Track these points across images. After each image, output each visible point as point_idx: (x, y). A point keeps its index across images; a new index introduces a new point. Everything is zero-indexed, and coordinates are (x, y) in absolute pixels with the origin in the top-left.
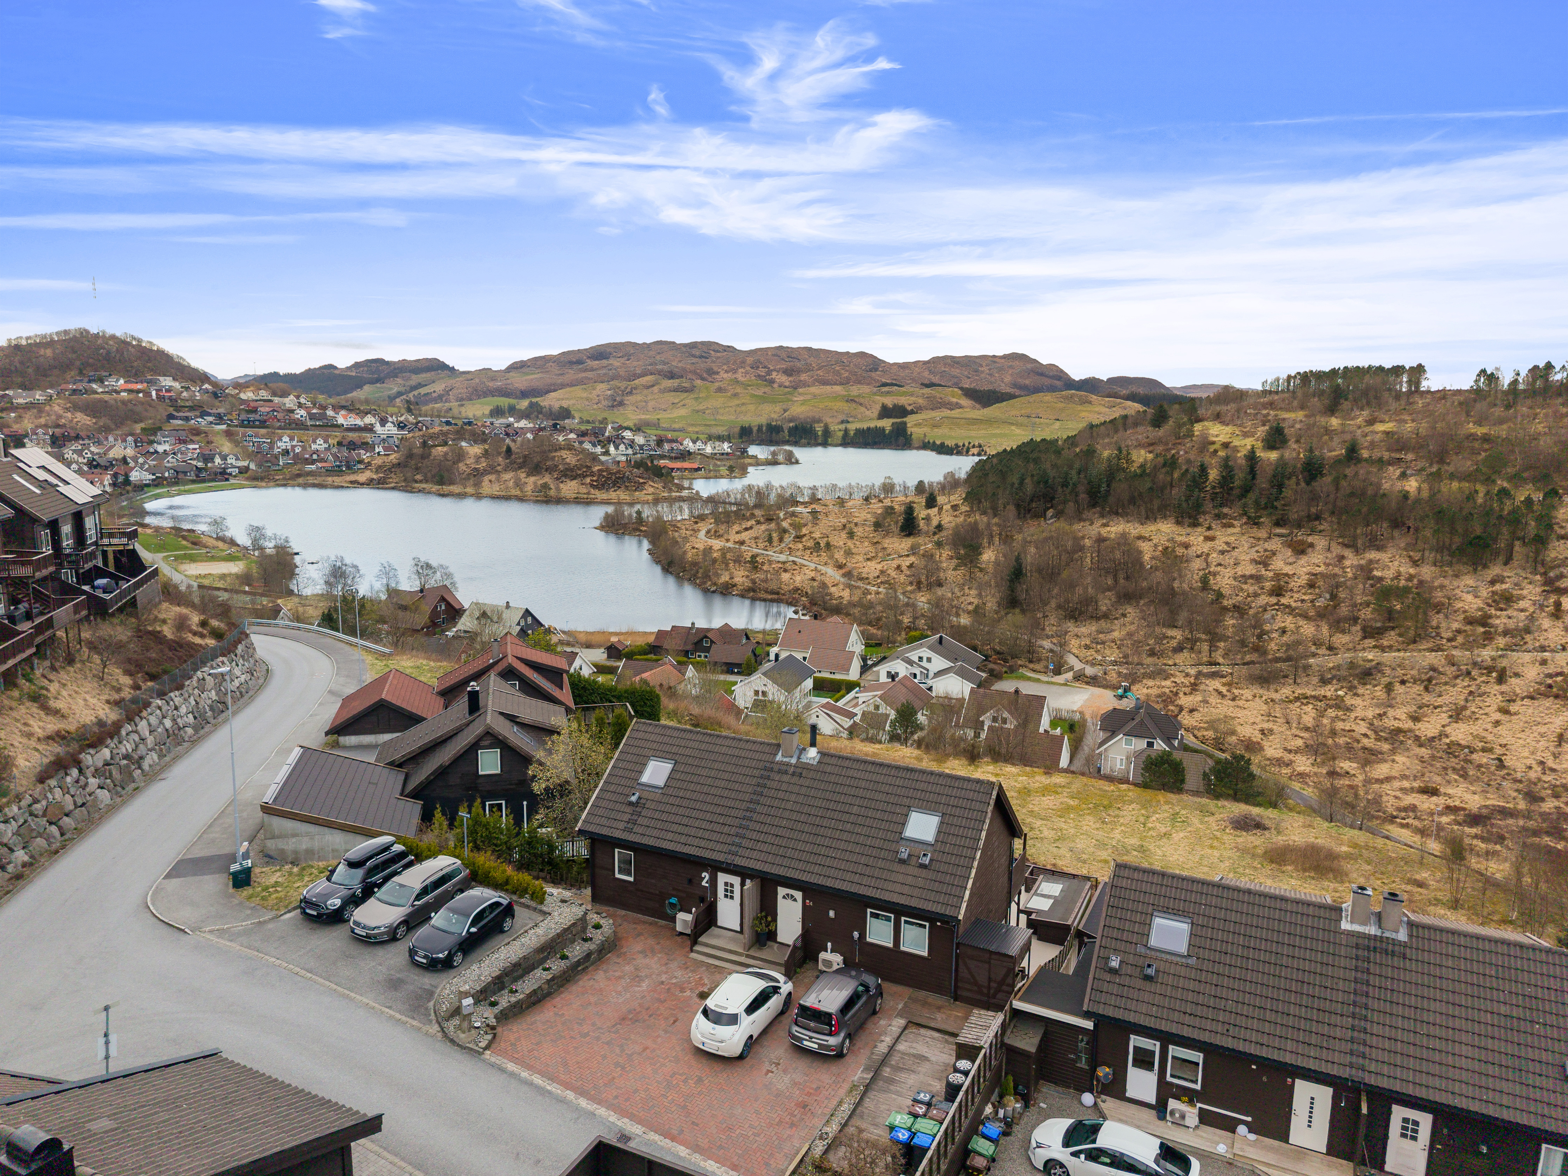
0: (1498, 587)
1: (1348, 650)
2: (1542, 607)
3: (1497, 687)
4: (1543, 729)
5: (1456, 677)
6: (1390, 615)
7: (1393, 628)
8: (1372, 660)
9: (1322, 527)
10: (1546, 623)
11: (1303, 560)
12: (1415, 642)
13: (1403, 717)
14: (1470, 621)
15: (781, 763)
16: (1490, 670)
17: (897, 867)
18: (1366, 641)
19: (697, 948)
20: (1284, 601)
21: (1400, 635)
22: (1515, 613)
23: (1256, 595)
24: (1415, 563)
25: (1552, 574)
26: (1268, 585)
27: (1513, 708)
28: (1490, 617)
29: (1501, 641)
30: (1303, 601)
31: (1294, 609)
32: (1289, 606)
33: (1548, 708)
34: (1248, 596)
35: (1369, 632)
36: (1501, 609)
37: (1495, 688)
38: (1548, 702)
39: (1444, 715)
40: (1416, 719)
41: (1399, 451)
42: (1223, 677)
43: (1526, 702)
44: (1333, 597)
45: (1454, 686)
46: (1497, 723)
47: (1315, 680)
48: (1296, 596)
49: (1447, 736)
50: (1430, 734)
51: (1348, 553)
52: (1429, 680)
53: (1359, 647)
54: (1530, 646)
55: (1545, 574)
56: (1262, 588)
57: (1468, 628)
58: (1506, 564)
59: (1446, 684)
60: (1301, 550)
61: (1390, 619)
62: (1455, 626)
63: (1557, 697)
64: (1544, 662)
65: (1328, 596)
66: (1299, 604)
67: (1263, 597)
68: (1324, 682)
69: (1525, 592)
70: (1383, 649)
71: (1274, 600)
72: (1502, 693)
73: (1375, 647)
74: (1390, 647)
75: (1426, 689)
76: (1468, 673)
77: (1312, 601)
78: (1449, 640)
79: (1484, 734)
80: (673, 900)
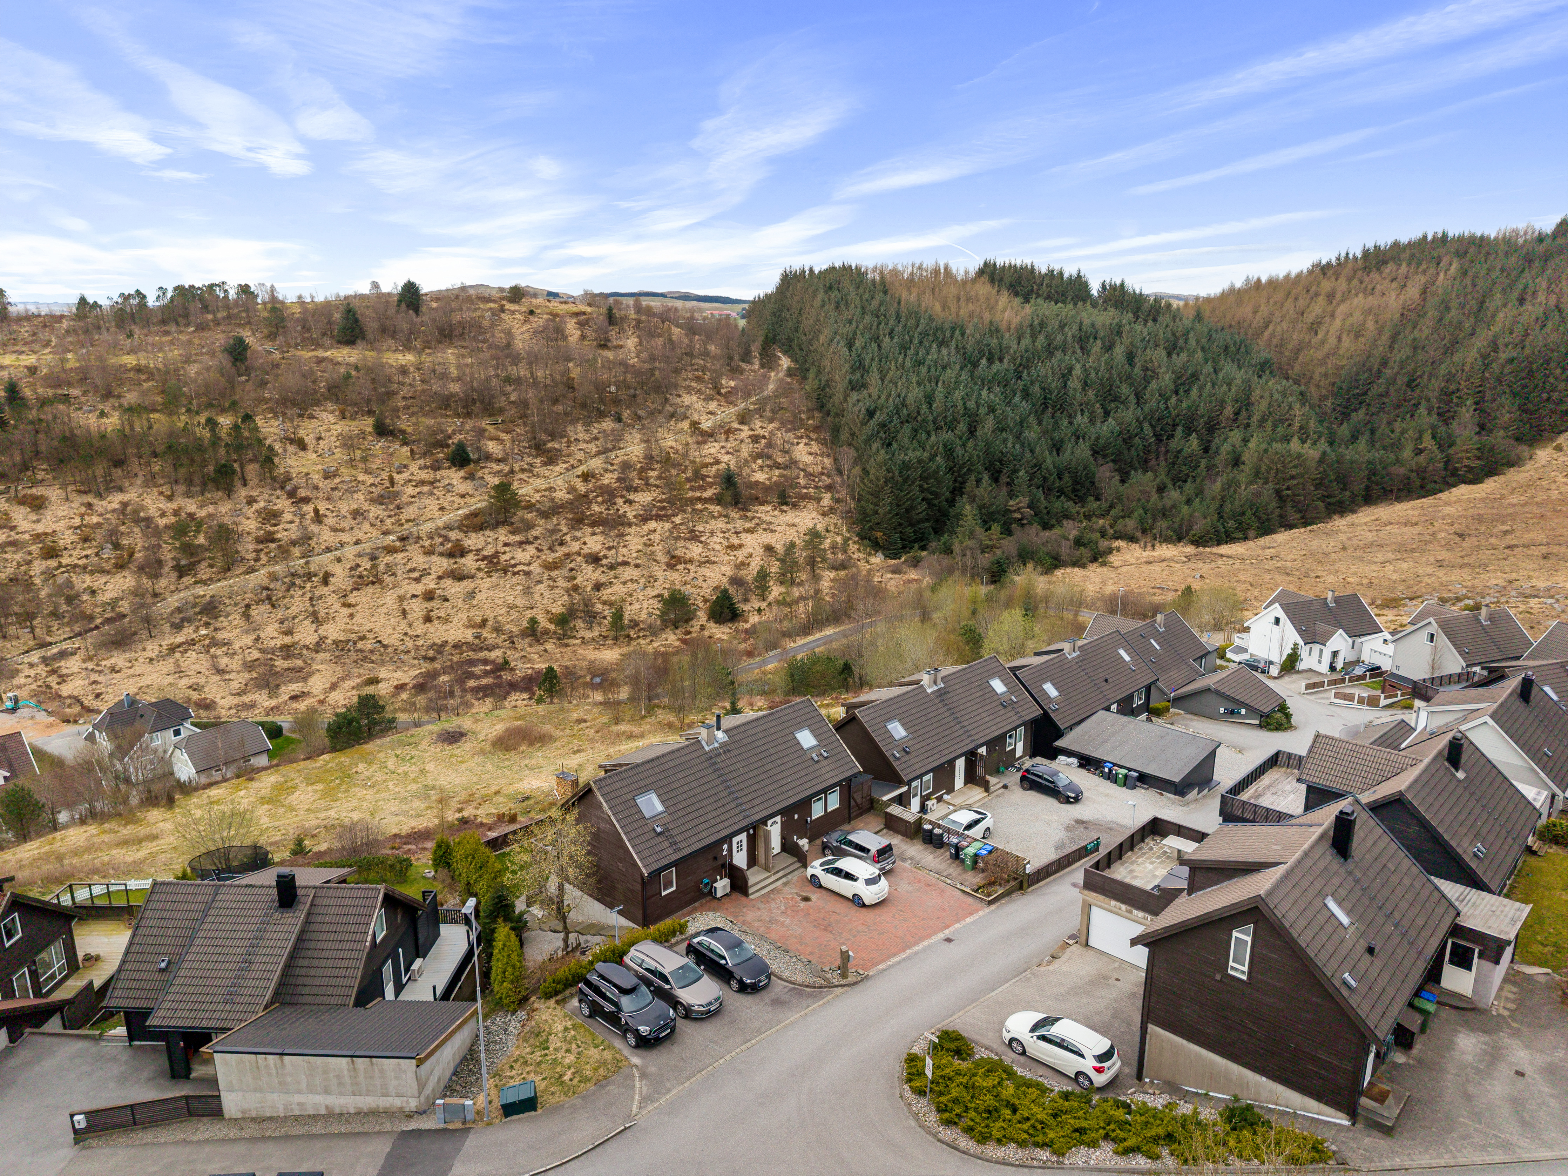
0: (256, 506)
1: (172, 592)
2: (303, 516)
3: (326, 589)
4: (384, 610)
5: (288, 590)
6: (189, 549)
7: (199, 562)
8: (204, 596)
9: (39, 477)
10: (314, 528)
11: (48, 514)
12: (229, 569)
13: (275, 634)
14: (259, 541)
15: (711, 751)
16: (309, 576)
17: (817, 766)
18: (184, 579)
20: (65, 561)
21: (211, 566)
22: (288, 526)
23: (29, 563)
24: (170, 498)
25: (288, 488)
26: (35, 548)
27: (351, 600)
28: (274, 533)
29: (296, 551)
30: (86, 557)
31: (85, 567)
32: (76, 566)
33: (374, 594)
34: (19, 565)
35: (181, 571)
36: (275, 525)
37: (325, 590)
38: (370, 589)
39: (306, 622)
40: (289, 632)
41: (59, 386)
42: (74, 654)
43: (355, 593)
44: (117, 546)
45: (292, 597)
46: (351, 616)
47: (167, 628)
48: (74, 553)
49: (326, 638)
50: (314, 641)
51: (89, 498)
52: (269, 598)
53: (181, 587)
54: (316, 551)
55: (282, 488)
56: (30, 553)
57: (261, 546)
58: (245, 485)
59: (284, 597)
60: (37, 505)
61: (192, 555)
62: (251, 547)
63: (373, 583)
64: (339, 560)
65: (109, 546)
66: (84, 561)
67: (36, 563)
68: (177, 627)
69: (279, 506)
70: (204, 583)
71: (53, 563)
72: (334, 592)
73: (196, 583)
74: (210, 579)
75: (273, 606)
76: (294, 584)
77: (97, 555)
78: (257, 560)
79: (349, 627)
80: (706, 881)
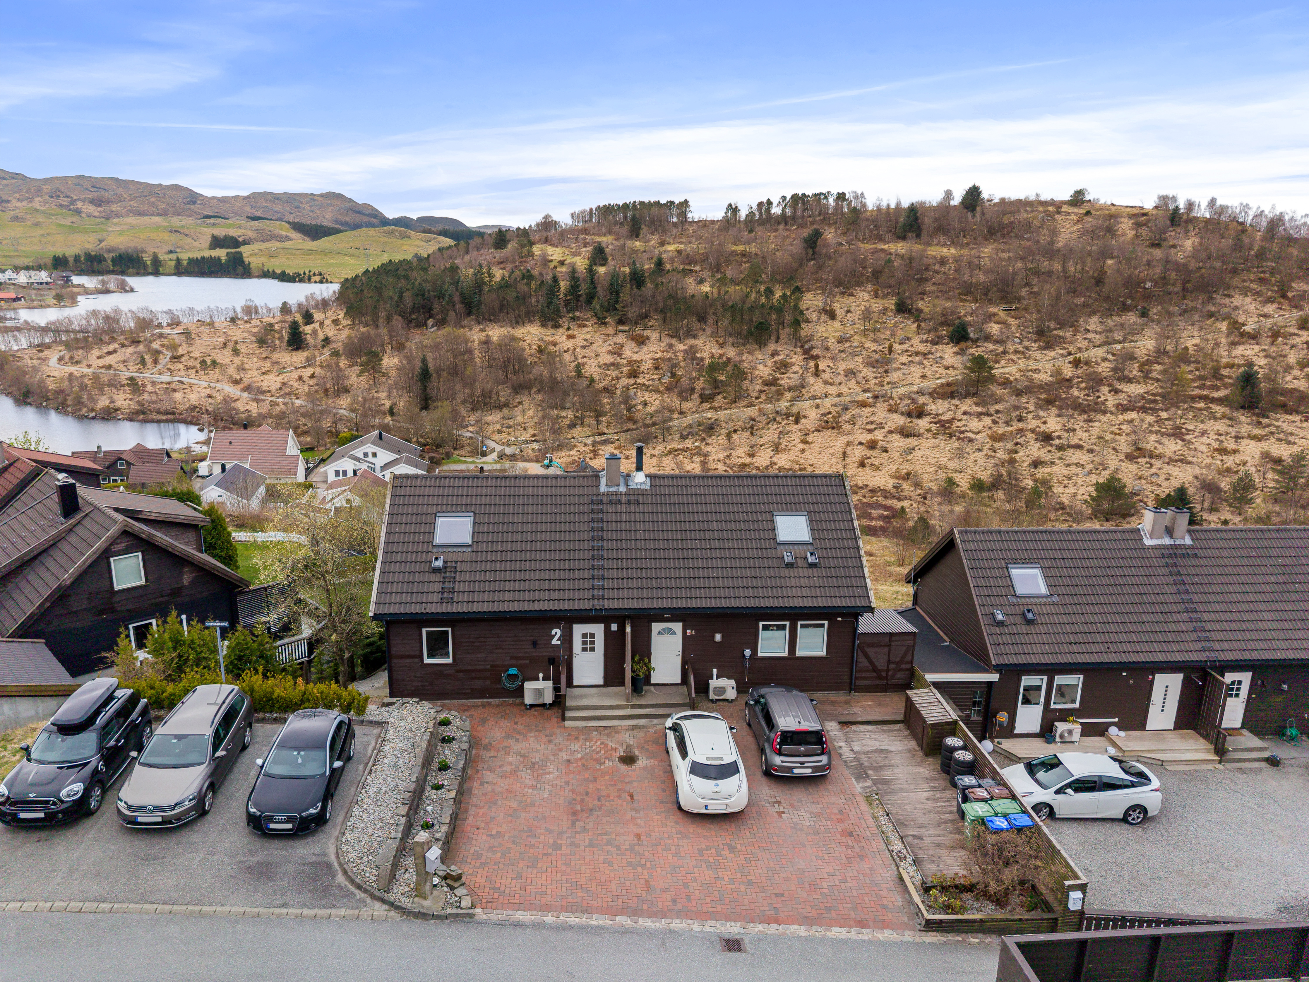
0: (777, 358)
1: (693, 412)
2: (807, 369)
3: (796, 427)
4: (831, 451)
5: (768, 423)
6: (715, 384)
7: (719, 394)
8: (710, 419)
9: (651, 324)
10: (812, 380)
11: (645, 349)
12: (735, 402)
13: (743, 455)
14: (766, 383)
15: (607, 494)
16: (788, 415)
17: (786, 572)
18: (704, 405)
19: (569, 714)
20: (639, 381)
21: (725, 398)
22: (792, 375)
23: (618, 379)
24: (721, 346)
25: (806, 346)
26: (625, 370)
27: (810, 439)
28: (778, 379)
29: (788, 395)
30: (653, 379)
31: (648, 387)
32: (644, 385)
33: (830, 436)
34: (613, 379)
35: (704, 398)
36: (783, 373)
37: (794, 428)
38: (829, 432)
39: (768, 450)
40: (752, 455)
41: (690, 264)
42: (612, 443)
43: (816, 434)
44: (673, 375)
45: (768, 429)
46: (803, 451)
47: (677, 437)
48: (647, 376)
49: (775, 464)
50: (765, 465)
51: (674, 341)
52: (752, 427)
53: (700, 410)
54: (806, 396)
55: (802, 347)
56: (622, 373)
57: (766, 388)
58: (777, 342)
59: (763, 428)
60: (641, 341)
61: (716, 387)
62: (758, 387)
63: (833, 428)
64: (817, 407)
65: (669, 374)
66: (651, 382)
67: (623, 379)
68: (683, 438)
69: (793, 360)
70: (715, 409)
71: (632, 381)
72: (800, 430)
73: (710, 408)
74: (720, 407)
75: (752, 434)
76: (775, 420)
77: (659, 379)
78: (757, 398)
79: (797, 459)
80: (513, 671)
